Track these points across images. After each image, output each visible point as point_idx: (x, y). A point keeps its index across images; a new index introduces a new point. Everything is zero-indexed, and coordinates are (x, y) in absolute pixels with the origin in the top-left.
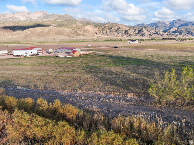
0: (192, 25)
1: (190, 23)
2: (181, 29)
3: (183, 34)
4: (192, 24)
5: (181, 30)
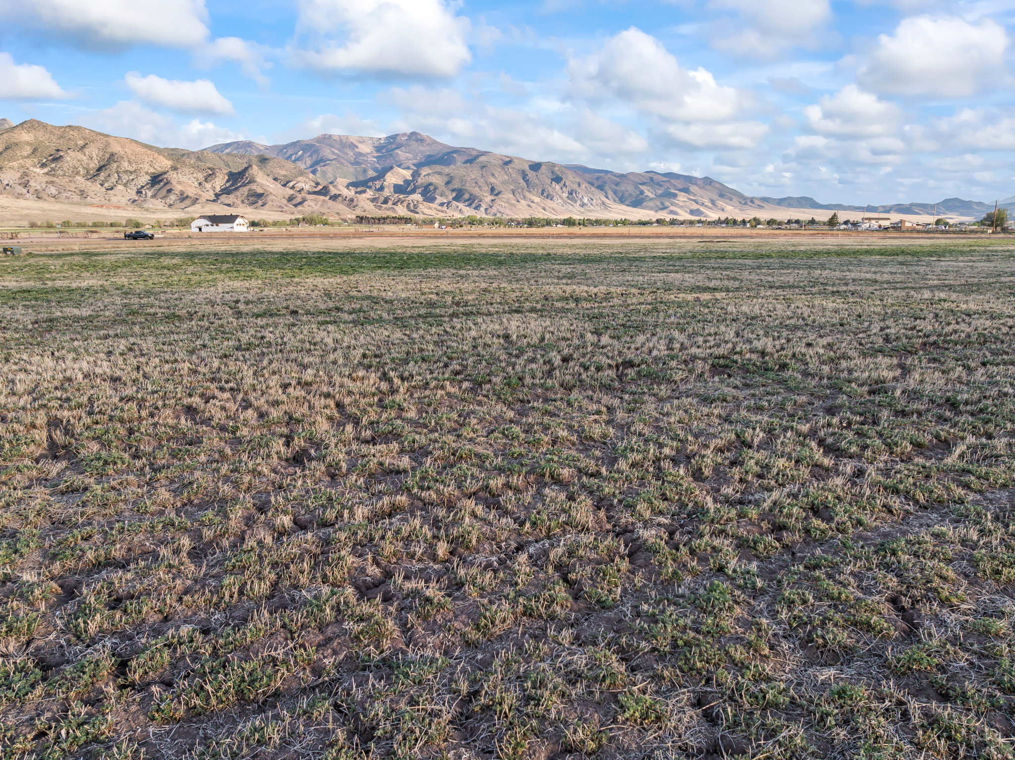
0: (466, 162)
1: (457, 151)
2: (427, 175)
3: (440, 200)
4: (465, 158)
5: (431, 184)
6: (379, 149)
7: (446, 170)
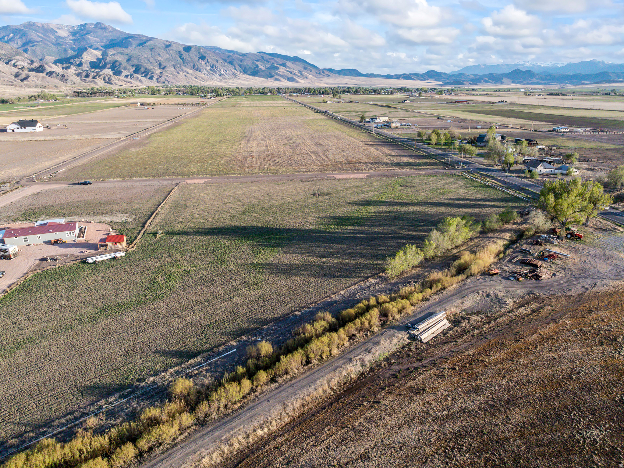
0: (139, 45)
4: (138, 42)
6: (74, 34)
7: (126, 51)
